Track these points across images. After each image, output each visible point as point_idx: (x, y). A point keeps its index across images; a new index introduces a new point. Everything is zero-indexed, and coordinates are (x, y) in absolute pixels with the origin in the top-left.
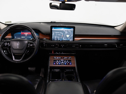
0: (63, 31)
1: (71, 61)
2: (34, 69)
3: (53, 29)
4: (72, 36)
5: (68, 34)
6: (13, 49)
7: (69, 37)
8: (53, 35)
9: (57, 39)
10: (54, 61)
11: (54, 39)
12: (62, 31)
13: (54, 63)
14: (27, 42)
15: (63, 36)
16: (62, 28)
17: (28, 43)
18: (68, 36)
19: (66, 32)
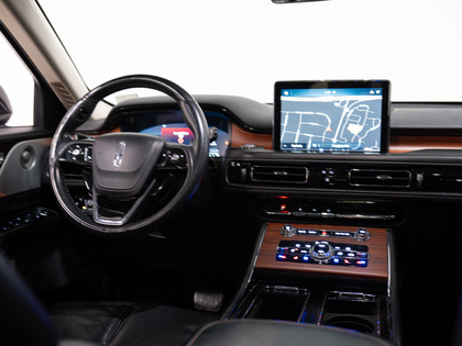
0: (331, 104)
1: (365, 249)
2: (216, 303)
3: (283, 98)
4: (377, 127)
5: (353, 120)
6: (100, 171)
7: (361, 134)
8: (285, 124)
9: (305, 145)
10: (283, 244)
11: (289, 145)
12: (328, 107)
13: (280, 252)
14: (162, 144)
15: (334, 127)
16: (328, 92)
17: (165, 148)
18: (355, 129)
19: (346, 110)
